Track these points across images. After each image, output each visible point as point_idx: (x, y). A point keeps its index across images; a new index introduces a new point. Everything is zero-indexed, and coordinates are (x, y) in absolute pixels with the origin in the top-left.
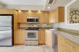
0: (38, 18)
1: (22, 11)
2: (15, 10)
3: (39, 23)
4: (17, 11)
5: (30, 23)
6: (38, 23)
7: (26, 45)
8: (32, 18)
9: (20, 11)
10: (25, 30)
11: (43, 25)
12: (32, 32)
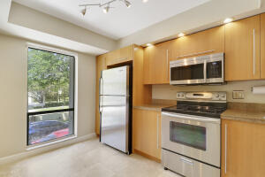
0: (221, 59)
1: (157, 44)
2: (136, 46)
3: (226, 82)
4: (144, 48)
5: (189, 82)
6: (220, 80)
7: (166, 169)
8: (195, 63)
9: (150, 48)
10: (163, 110)
11: (256, 90)
12: (198, 124)
